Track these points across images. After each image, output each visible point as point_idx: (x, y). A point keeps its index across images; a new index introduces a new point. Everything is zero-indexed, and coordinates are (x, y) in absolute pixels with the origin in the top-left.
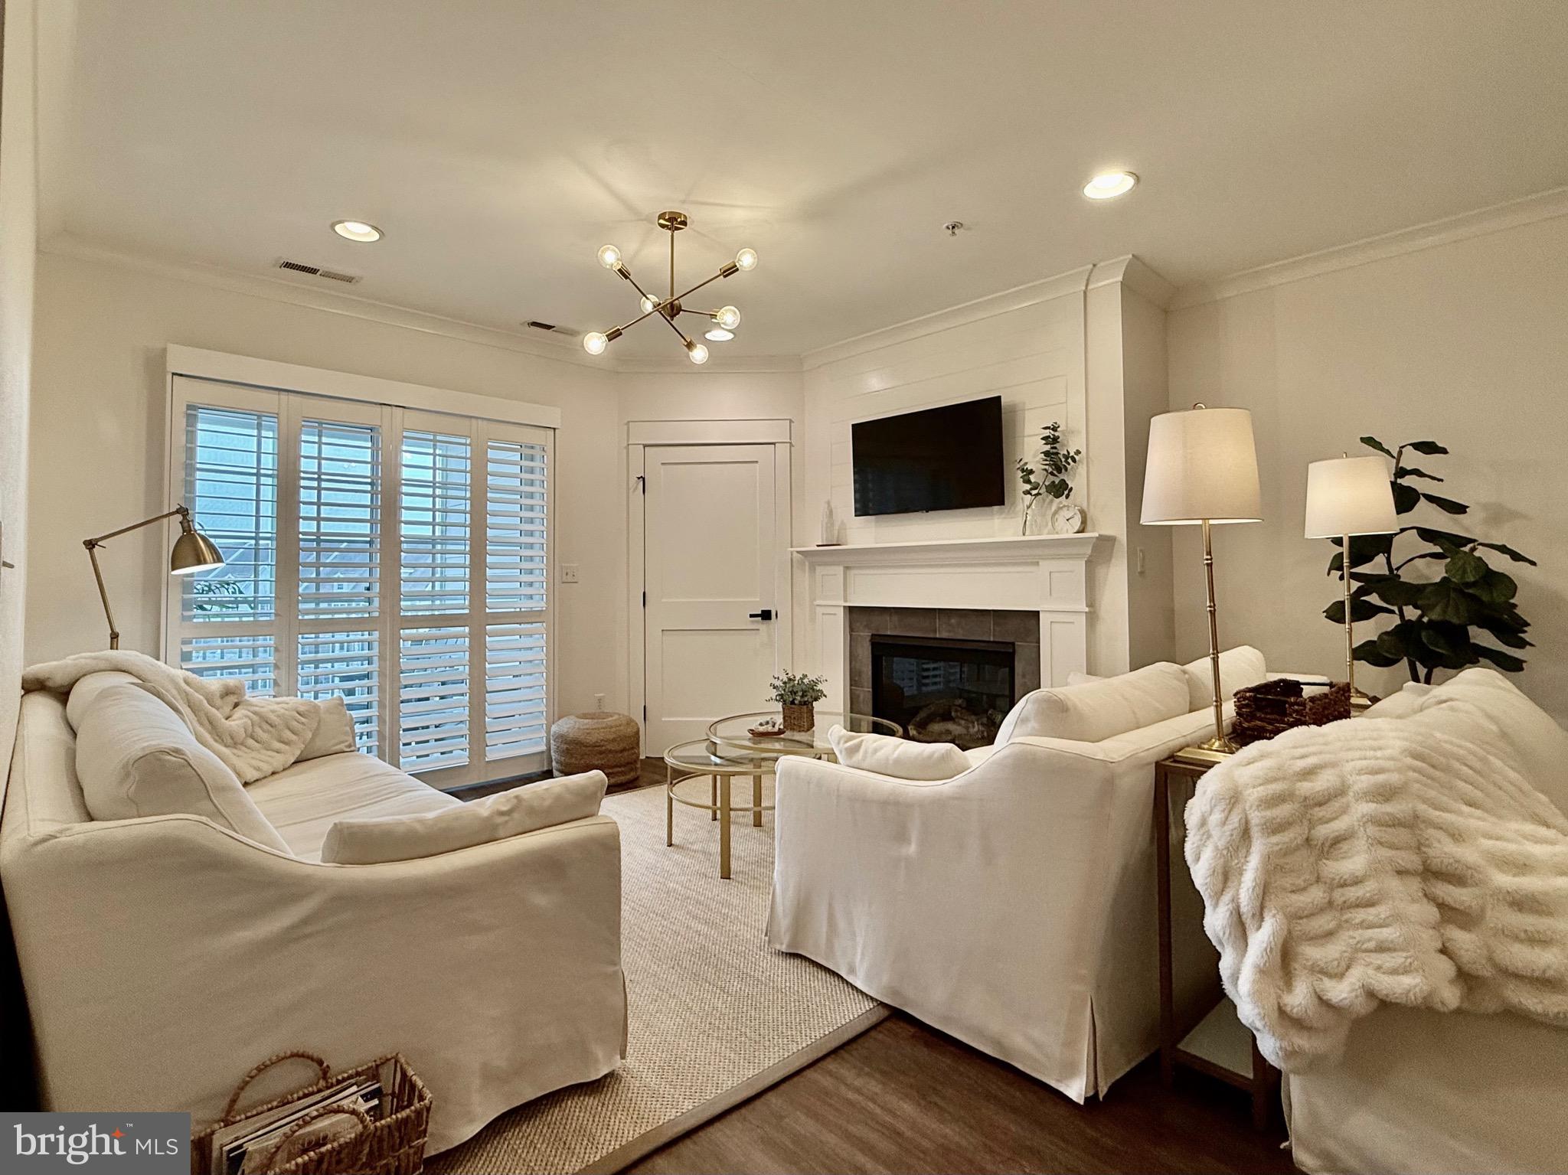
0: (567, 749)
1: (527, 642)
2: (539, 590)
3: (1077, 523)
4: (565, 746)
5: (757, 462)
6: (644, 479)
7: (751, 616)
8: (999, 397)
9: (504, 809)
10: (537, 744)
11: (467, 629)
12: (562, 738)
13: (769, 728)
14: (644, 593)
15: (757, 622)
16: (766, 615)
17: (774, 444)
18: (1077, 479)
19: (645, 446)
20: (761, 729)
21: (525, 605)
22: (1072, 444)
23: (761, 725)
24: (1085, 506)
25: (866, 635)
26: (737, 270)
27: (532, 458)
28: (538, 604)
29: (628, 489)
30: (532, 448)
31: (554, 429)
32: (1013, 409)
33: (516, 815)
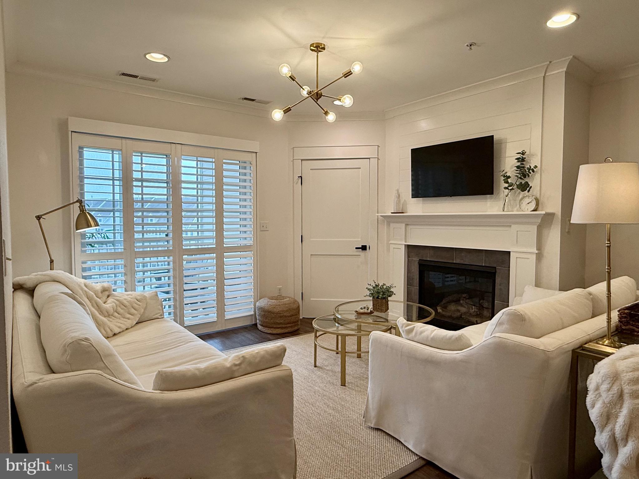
0: (264, 314)
1: (243, 261)
2: (249, 235)
3: (533, 206)
4: (263, 313)
5: (360, 168)
6: (301, 177)
7: (356, 248)
8: (493, 136)
9: (237, 363)
10: (250, 311)
11: (215, 255)
12: (262, 309)
13: (366, 311)
14: (302, 236)
15: (360, 251)
16: (364, 248)
17: (369, 158)
18: (534, 182)
19: (302, 160)
20: (362, 311)
21: (243, 242)
22: (533, 162)
23: (361, 309)
24: (538, 197)
25: (416, 259)
26: (352, 73)
27: (245, 168)
28: (249, 242)
29: (293, 183)
30: (245, 162)
31: (256, 153)
32: (500, 142)
33: (243, 366)
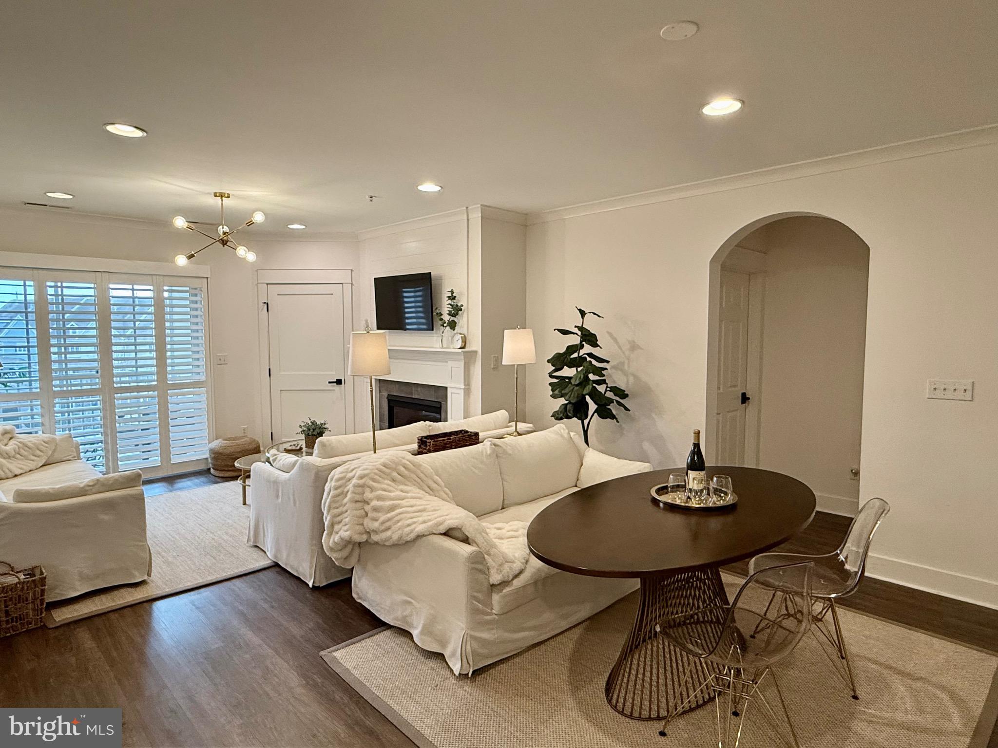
1: (196, 398)
2: (202, 369)
3: (459, 344)
5: (332, 294)
6: (267, 304)
7: (329, 382)
8: (430, 273)
9: (91, 484)
11: (156, 393)
13: (294, 448)
14: (270, 369)
15: (334, 386)
16: (339, 382)
17: (342, 284)
18: (462, 321)
19: (267, 284)
20: (290, 448)
21: (197, 378)
22: (462, 301)
23: (291, 446)
24: (466, 333)
25: (385, 394)
26: (253, 223)
27: (196, 295)
28: (202, 378)
29: (258, 309)
30: (196, 289)
31: (207, 278)
32: (440, 278)
33: (97, 486)
